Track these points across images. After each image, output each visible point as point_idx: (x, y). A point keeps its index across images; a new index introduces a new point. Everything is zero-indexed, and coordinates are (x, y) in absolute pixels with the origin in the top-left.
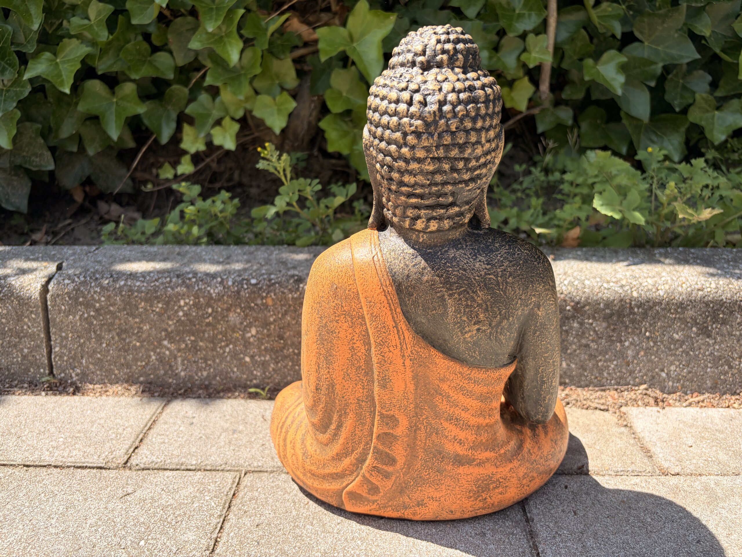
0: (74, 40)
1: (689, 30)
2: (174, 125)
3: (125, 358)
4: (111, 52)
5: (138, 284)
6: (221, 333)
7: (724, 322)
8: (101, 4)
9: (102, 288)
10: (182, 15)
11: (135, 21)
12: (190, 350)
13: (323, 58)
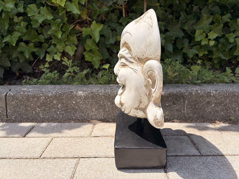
0: (17, 32)
1: (182, 28)
2: (44, 54)
3: (26, 113)
4: (27, 35)
5: (30, 93)
6: (51, 106)
7: (179, 101)
8: (24, 22)
9: (21, 95)
10: (47, 25)
11: (33, 27)
12: (44, 110)
13: (83, 36)
